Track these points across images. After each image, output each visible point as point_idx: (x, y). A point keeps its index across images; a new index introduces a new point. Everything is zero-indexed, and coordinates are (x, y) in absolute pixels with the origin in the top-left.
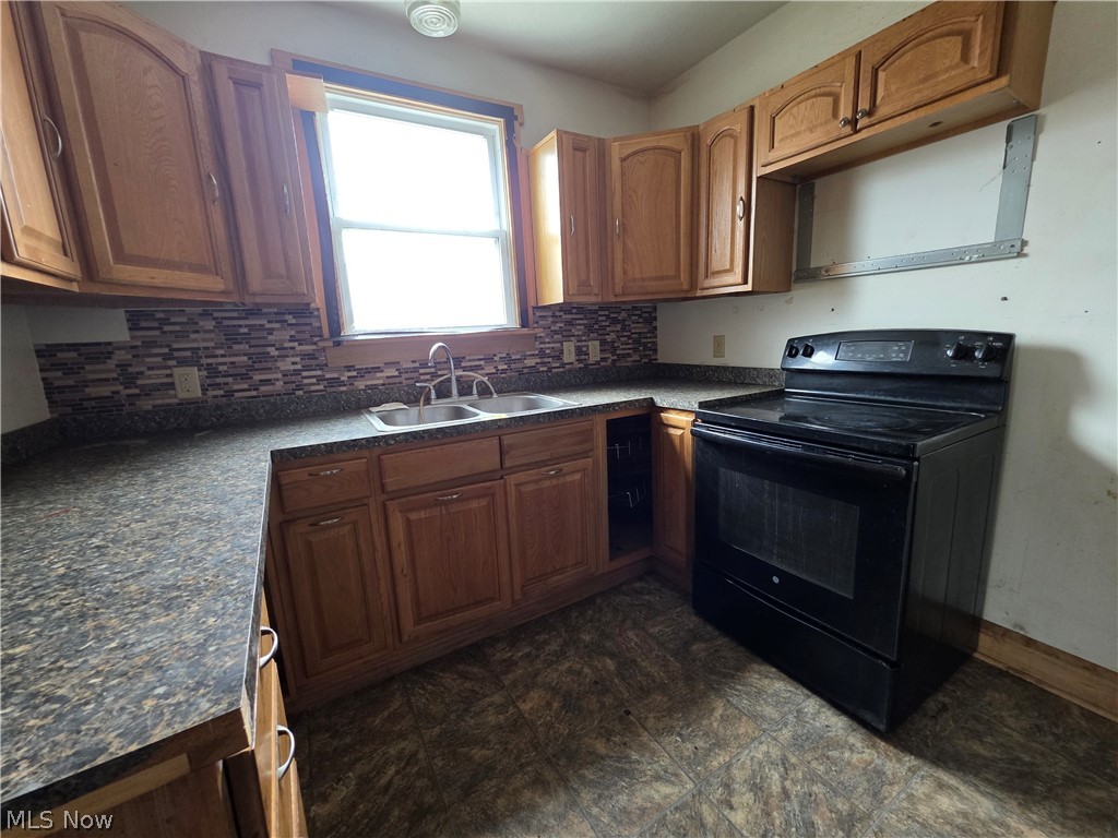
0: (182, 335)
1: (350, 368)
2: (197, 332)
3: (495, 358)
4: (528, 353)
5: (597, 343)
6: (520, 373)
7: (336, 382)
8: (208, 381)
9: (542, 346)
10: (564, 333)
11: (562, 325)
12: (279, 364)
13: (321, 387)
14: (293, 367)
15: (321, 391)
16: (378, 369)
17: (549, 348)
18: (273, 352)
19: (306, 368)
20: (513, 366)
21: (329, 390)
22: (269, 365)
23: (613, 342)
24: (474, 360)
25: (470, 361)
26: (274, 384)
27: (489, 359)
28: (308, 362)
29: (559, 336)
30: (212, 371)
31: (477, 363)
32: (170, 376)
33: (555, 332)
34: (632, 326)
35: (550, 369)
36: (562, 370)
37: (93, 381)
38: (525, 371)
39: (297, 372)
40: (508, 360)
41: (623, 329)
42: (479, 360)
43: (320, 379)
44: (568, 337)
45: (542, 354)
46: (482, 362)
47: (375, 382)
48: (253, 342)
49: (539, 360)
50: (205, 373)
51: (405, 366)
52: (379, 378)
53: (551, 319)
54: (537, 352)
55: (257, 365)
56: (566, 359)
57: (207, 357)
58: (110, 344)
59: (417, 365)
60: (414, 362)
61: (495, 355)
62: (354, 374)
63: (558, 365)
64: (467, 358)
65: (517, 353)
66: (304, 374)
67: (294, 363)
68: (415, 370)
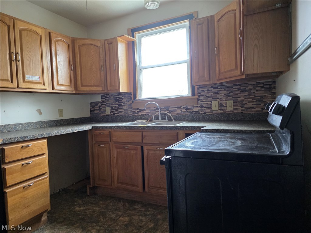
0: (108, 100)
1: (138, 109)
2: (110, 99)
3: (181, 107)
4: (195, 106)
5: (232, 102)
6: (191, 113)
7: (134, 113)
8: (111, 111)
9: (202, 103)
10: (213, 97)
11: (212, 94)
12: (123, 107)
13: (131, 114)
14: (126, 108)
15: (131, 115)
16: (144, 110)
17: (204, 104)
18: (123, 104)
19: (129, 108)
20: (188, 111)
21: (133, 115)
22: (122, 107)
23: (242, 101)
24: (173, 108)
25: (172, 108)
26: (122, 112)
27: (179, 108)
28: (129, 107)
29: (211, 99)
30: (112, 108)
31: (175, 109)
32: (105, 109)
33: (209, 97)
34: (256, 92)
35: (205, 113)
36: (211, 113)
37: (96, 109)
38: (194, 113)
39: (127, 110)
40: (186, 108)
41: (249, 95)
42: (175, 108)
43: (131, 111)
44: (215, 99)
45: (202, 106)
46: (176, 109)
47: (144, 113)
48: (119, 102)
49: (200, 109)
50: (111, 109)
51: (152, 109)
52: (145, 112)
53: (207, 92)
54: (199, 105)
55: (120, 107)
56: (214, 108)
57: (111, 105)
58: (98, 102)
59: (155, 109)
60: (154, 108)
61: (181, 106)
62: (139, 111)
63: (209, 111)
64: (171, 107)
65: (190, 105)
66: (128, 110)
67: (126, 107)
68: (155, 110)
